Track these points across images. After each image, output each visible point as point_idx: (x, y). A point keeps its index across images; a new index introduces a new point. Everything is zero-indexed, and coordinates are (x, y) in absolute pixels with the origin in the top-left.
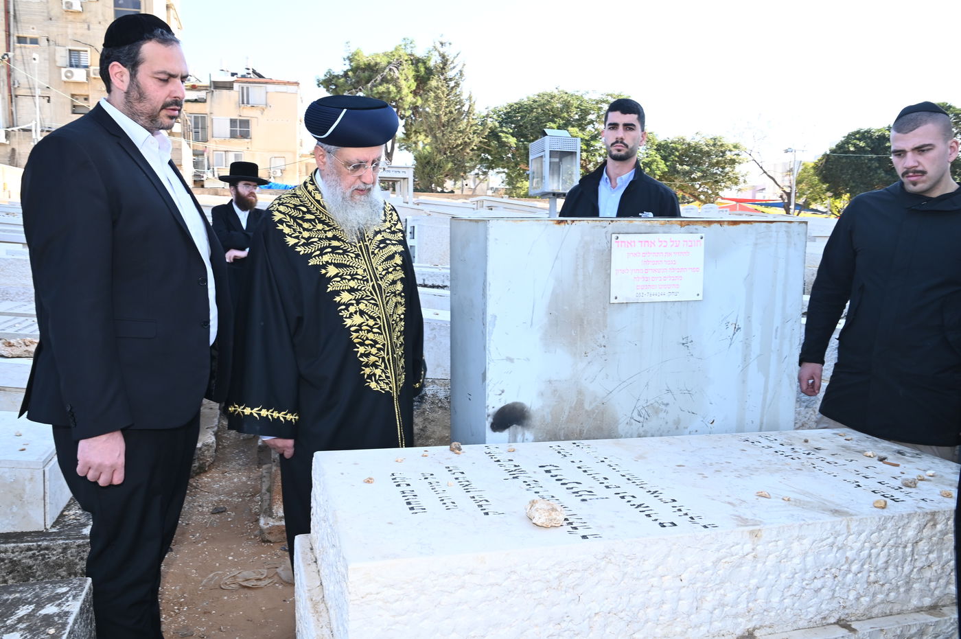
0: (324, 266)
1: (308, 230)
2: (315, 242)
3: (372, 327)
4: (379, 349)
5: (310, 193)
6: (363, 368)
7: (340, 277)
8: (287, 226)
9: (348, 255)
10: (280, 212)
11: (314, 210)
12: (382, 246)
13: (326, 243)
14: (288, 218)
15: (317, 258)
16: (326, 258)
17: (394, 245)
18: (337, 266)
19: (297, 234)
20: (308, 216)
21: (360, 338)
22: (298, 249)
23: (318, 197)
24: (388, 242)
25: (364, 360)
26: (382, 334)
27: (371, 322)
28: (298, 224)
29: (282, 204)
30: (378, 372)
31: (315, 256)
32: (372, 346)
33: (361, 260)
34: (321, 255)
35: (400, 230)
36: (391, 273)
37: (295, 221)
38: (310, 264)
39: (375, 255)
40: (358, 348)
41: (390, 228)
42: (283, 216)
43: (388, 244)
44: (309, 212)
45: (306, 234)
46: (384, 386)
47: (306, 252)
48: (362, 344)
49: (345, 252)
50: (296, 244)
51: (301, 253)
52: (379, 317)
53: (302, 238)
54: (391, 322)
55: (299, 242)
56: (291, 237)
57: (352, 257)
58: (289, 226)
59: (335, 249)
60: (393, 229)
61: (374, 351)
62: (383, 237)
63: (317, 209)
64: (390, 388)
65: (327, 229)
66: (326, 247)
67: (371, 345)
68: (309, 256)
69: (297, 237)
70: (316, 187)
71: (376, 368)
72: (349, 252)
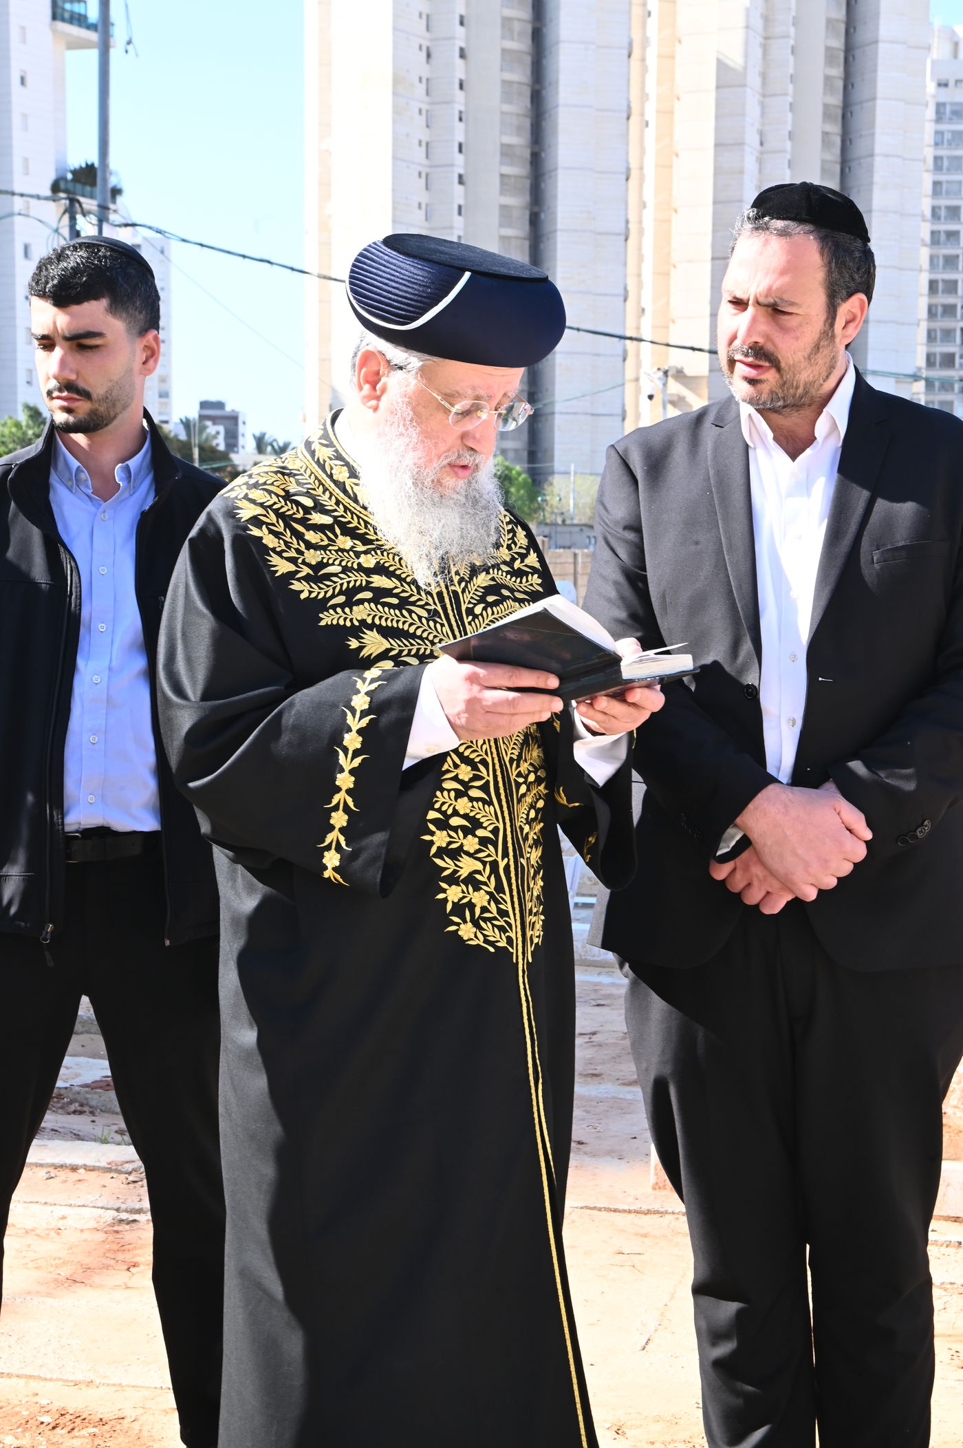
0: (357, 630)
1: (316, 547)
2: (336, 575)
3: (466, 785)
4: (484, 841)
5: (322, 467)
6: (444, 885)
7: (394, 658)
8: (271, 532)
9: (410, 612)
10: (253, 501)
11: (330, 504)
12: (490, 599)
13: (361, 579)
14: (273, 518)
15: (339, 610)
17: (521, 601)
18: (386, 632)
19: (293, 554)
20: (317, 518)
21: (439, 810)
22: (296, 586)
23: (341, 474)
24: (505, 592)
25: (446, 864)
26: (490, 803)
27: (465, 772)
28: (296, 533)
29: (256, 486)
30: (480, 899)
31: (334, 607)
32: (467, 831)
33: (442, 625)
34: (350, 604)
35: (534, 570)
37: (287, 525)
38: (323, 623)
39: (476, 616)
40: (432, 834)
41: (510, 564)
42: (259, 511)
43: (505, 598)
44: (319, 508)
45: (313, 557)
46: (494, 934)
47: (313, 595)
48: (443, 824)
49: (404, 603)
50: (291, 575)
51: (303, 596)
52: (484, 762)
53: (304, 563)
54: (513, 777)
55: (297, 572)
56: (282, 557)
57: (420, 618)
58: (277, 535)
59: (379, 595)
60: (517, 564)
61: (471, 844)
62: (493, 579)
63: (338, 503)
64: (510, 940)
65: (361, 548)
66: (361, 589)
67: (463, 828)
68: (322, 605)
69: (293, 560)
70: (336, 451)
71: (477, 889)
72: (413, 604)
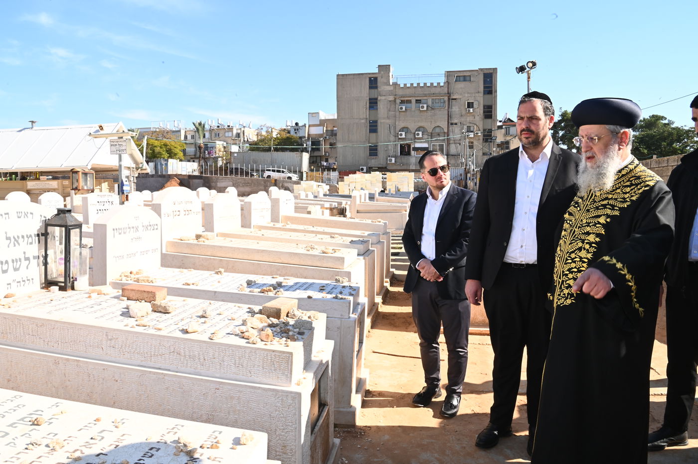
7: (567, 221)
12: (600, 208)
16: (571, 209)
17: (613, 209)
24: (608, 206)
33: (579, 213)
36: (590, 226)
39: (589, 212)
43: (606, 208)
49: (578, 206)
54: (566, 257)
57: (577, 210)
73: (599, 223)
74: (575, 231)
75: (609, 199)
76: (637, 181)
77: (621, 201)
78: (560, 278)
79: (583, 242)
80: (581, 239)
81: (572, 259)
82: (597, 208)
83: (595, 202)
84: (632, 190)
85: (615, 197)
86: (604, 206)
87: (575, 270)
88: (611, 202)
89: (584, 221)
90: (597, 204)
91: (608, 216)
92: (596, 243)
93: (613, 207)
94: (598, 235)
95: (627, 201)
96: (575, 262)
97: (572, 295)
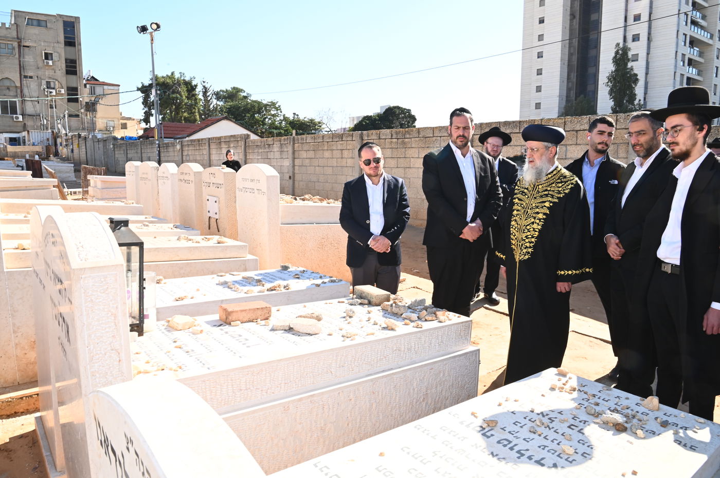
16: (518, 196)
36: (539, 209)
54: (523, 228)
73: (545, 206)
74: (527, 212)
75: (549, 191)
76: (565, 180)
77: (557, 193)
78: (520, 242)
79: (535, 218)
80: (533, 217)
81: (528, 230)
82: (541, 196)
83: (539, 192)
84: (563, 185)
85: (552, 189)
86: (547, 195)
87: (530, 236)
88: (550, 193)
89: (534, 205)
90: (540, 194)
91: (551, 202)
92: (543, 219)
93: (552, 196)
94: (544, 214)
95: (561, 193)
96: (530, 231)
97: (529, 253)
